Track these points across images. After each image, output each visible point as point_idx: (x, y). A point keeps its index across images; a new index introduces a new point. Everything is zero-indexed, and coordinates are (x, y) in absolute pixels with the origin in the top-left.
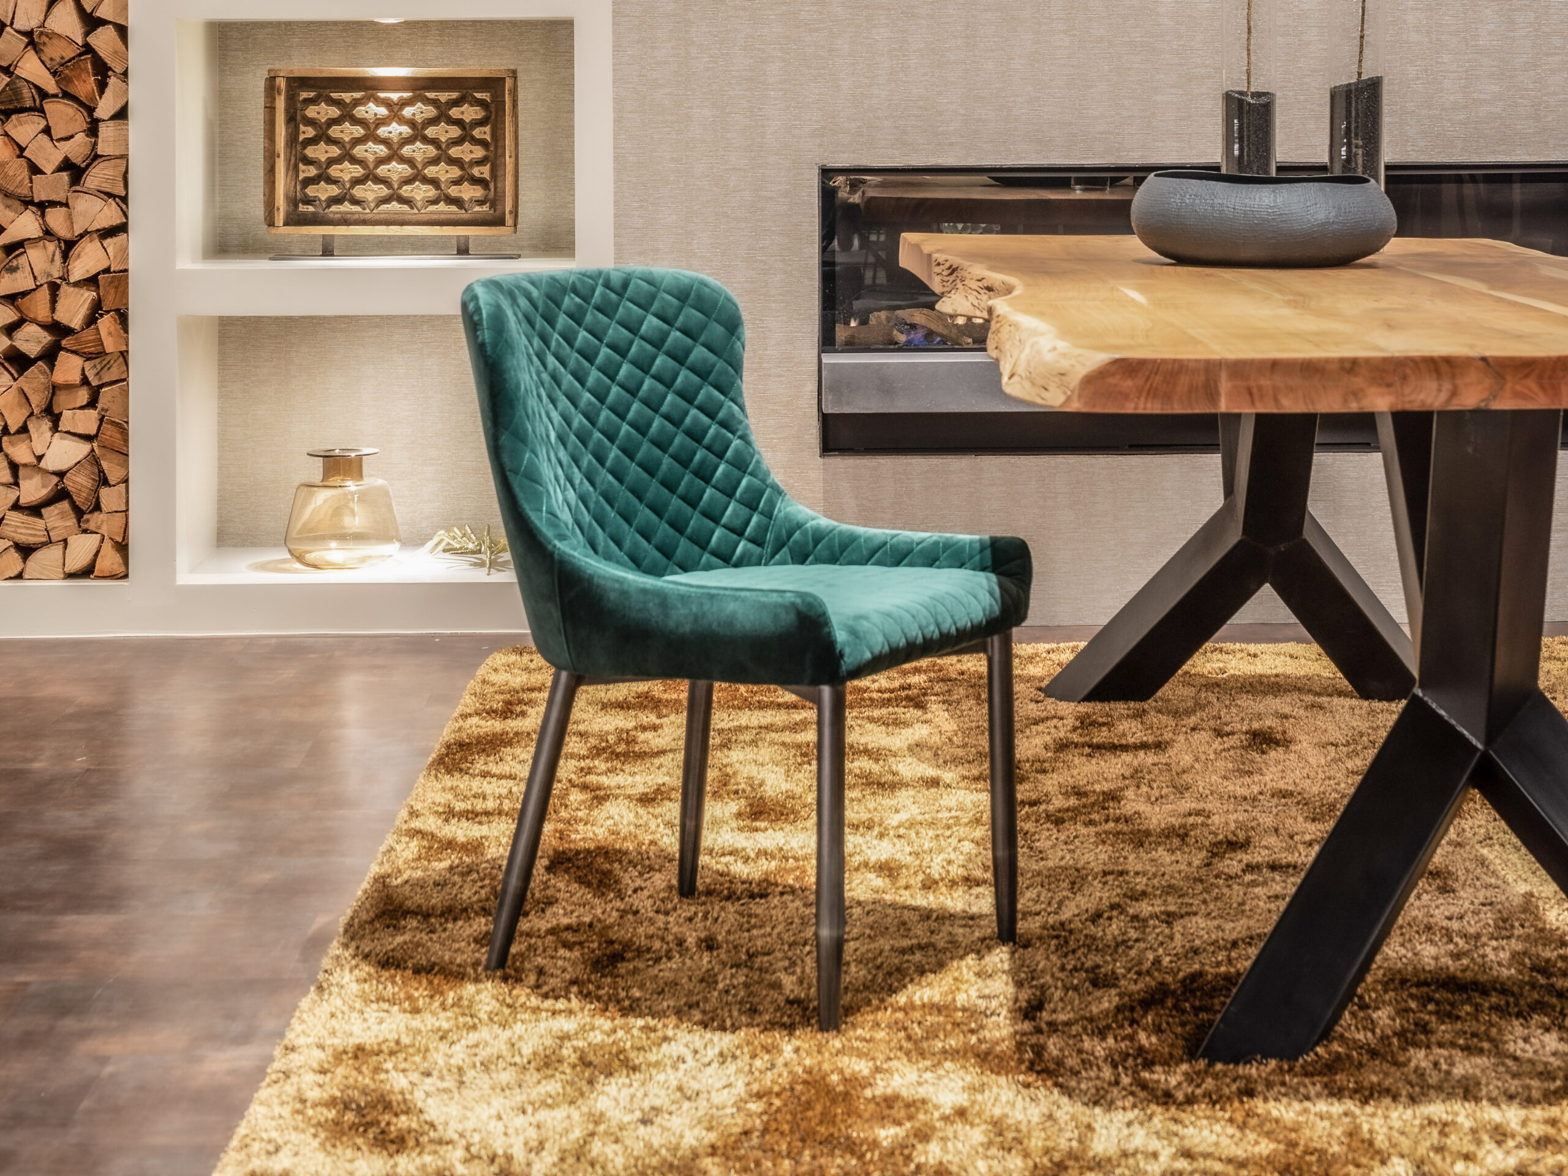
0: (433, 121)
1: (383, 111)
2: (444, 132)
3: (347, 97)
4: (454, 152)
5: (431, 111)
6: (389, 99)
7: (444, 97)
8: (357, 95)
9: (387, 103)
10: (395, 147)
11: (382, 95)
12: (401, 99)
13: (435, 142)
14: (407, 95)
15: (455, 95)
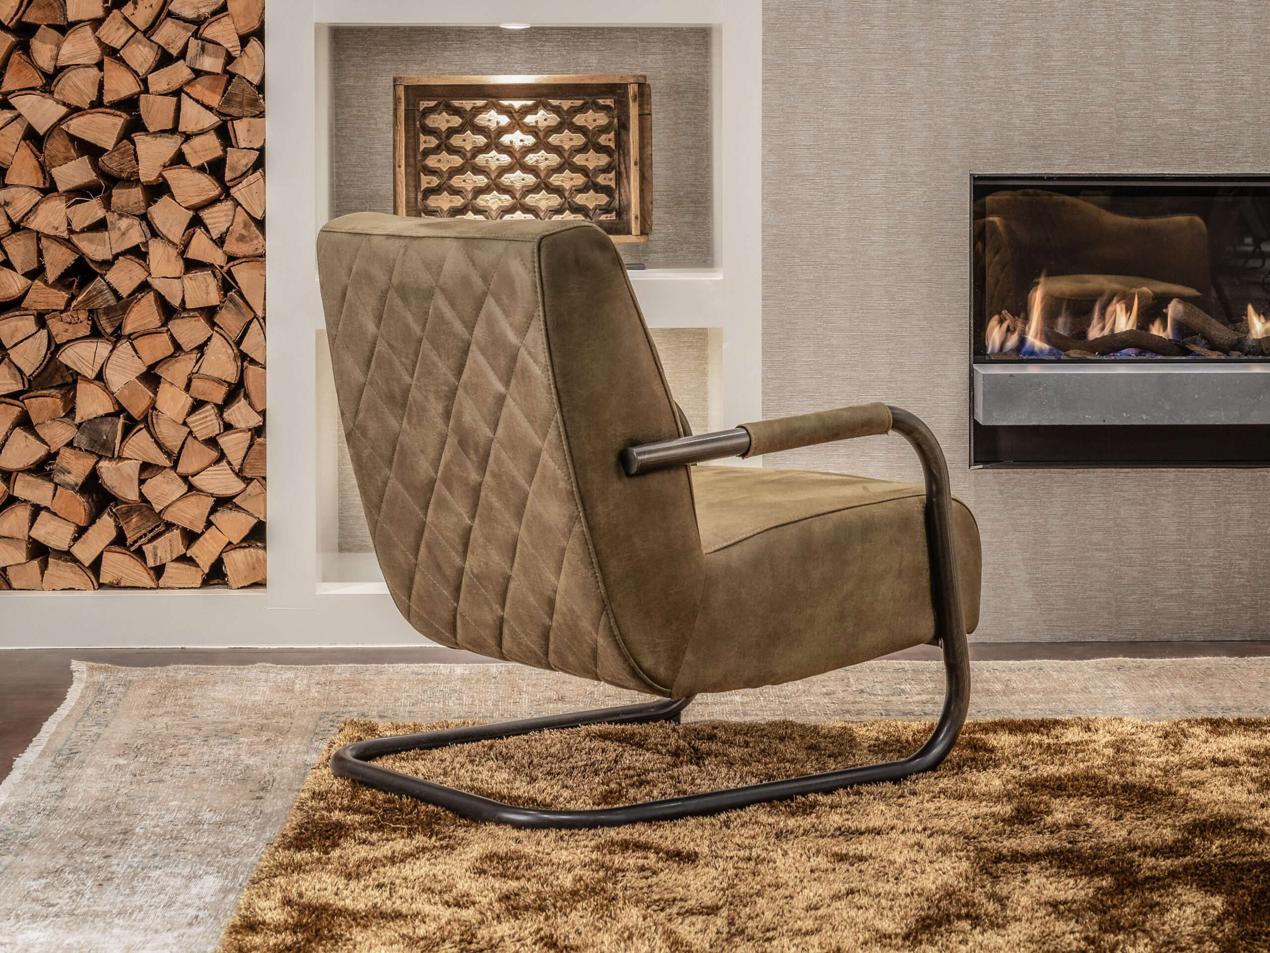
0: (558, 129)
1: (504, 120)
2: (566, 140)
3: (468, 105)
4: (579, 160)
5: (553, 119)
6: (511, 106)
7: (566, 104)
8: (480, 103)
9: (508, 111)
10: (518, 155)
11: (506, 103)
12: (523, 107)
13: (557, 150)
14: (530, 103)
15: (578, 103)
